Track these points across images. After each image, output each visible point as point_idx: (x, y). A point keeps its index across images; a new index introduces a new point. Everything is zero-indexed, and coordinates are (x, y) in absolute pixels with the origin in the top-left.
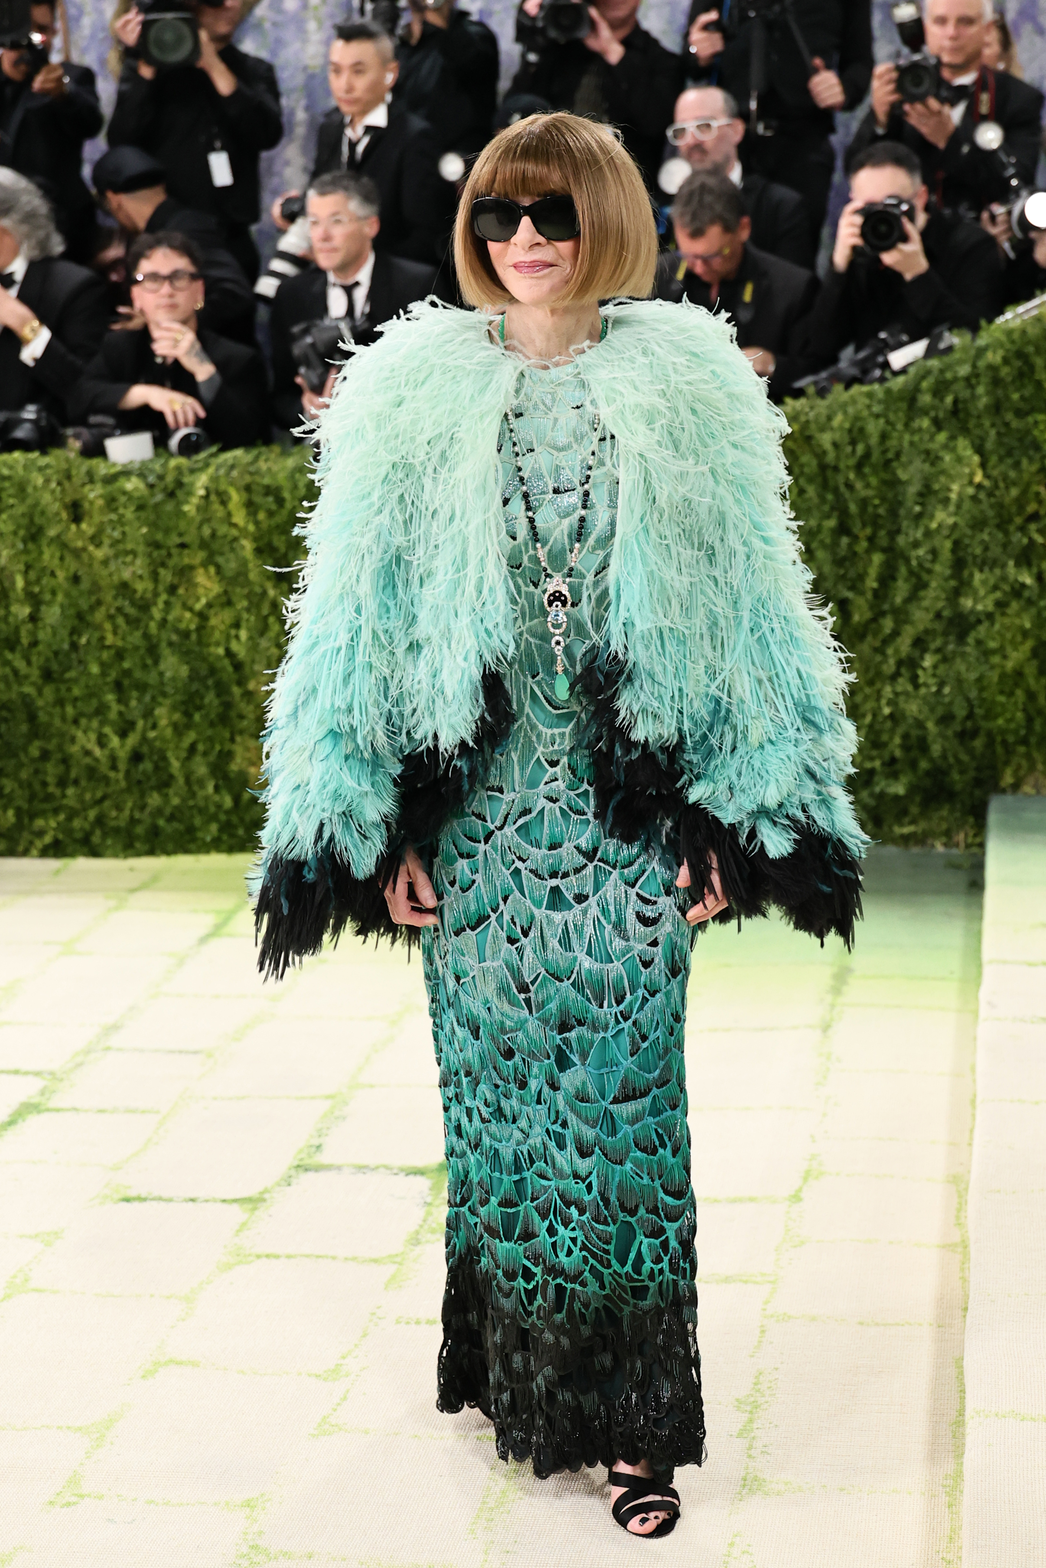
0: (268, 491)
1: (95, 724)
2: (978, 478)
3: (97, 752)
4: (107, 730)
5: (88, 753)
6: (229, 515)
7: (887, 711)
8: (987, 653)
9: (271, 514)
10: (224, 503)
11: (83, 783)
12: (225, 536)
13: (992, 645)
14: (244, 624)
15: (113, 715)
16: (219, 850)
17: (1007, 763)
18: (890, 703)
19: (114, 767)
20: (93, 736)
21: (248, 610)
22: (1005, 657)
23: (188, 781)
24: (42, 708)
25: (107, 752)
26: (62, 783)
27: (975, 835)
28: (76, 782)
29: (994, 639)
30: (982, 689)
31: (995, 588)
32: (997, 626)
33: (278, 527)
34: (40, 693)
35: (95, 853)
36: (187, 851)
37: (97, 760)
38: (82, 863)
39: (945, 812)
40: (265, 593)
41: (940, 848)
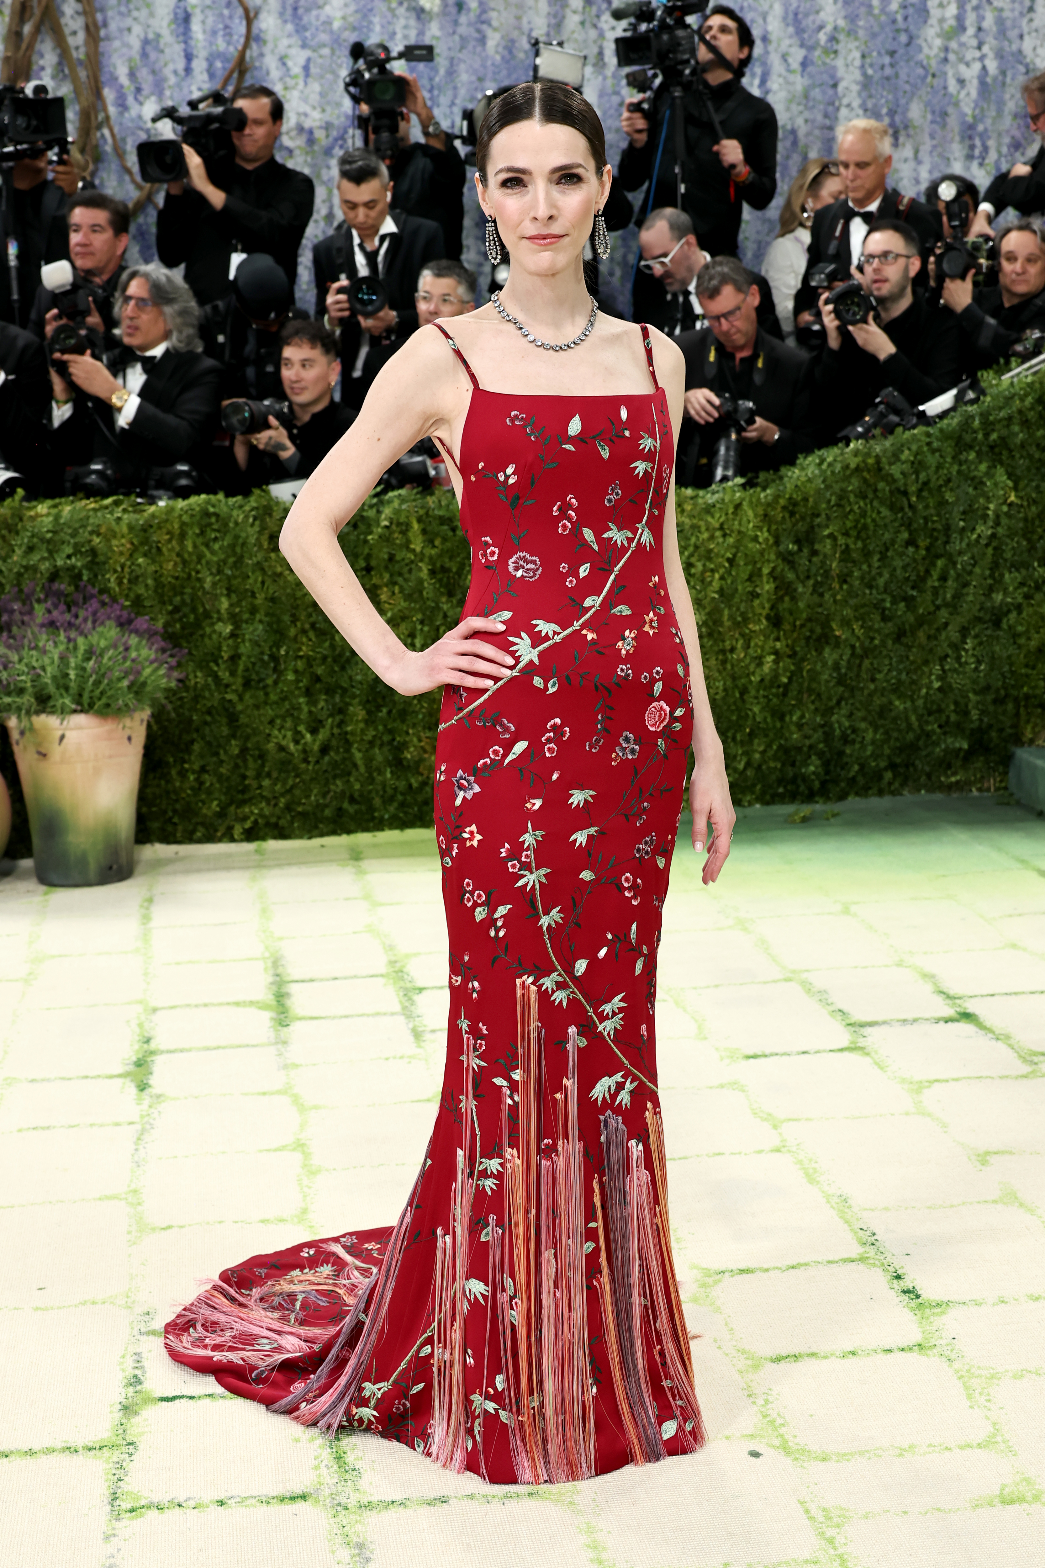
0: (442, 520)
1: (289, 723)
2: (1012, 498)
3: (292, 747)
4: (301, 728)
5: (282, 749)
6: (409, 542)
7: (937, 685)
8: (1015, 636)
9: (445, 540)
10: (404, 533)
11: (275, 774)
12: (403, 559)
13: (1020, 629)
14: (418, 633)
15: (304, 716)
16: (392, 827)
17: (1028, 721)
18: (940, 678)
19: (306, 761)
20: (289, 734)
21: (422, 622)
22: (1029, 639)
23: (368, 767)
24: (241, 712)
25: (300, 747)
26: (258, 776)
27: (1001, 781)
28: (269, 775)
29: (1022, 625)
30: (1011, 665)
31: (1022, 584)
32: (1024, 615)
33: (448, 551)
34: (241, 699)
35: (283, 835)
36: (366, 830)
37: (292, 755)
38: (272, 845)
39: (979, 765)
40: (438, 607)
41: (975, 793)
